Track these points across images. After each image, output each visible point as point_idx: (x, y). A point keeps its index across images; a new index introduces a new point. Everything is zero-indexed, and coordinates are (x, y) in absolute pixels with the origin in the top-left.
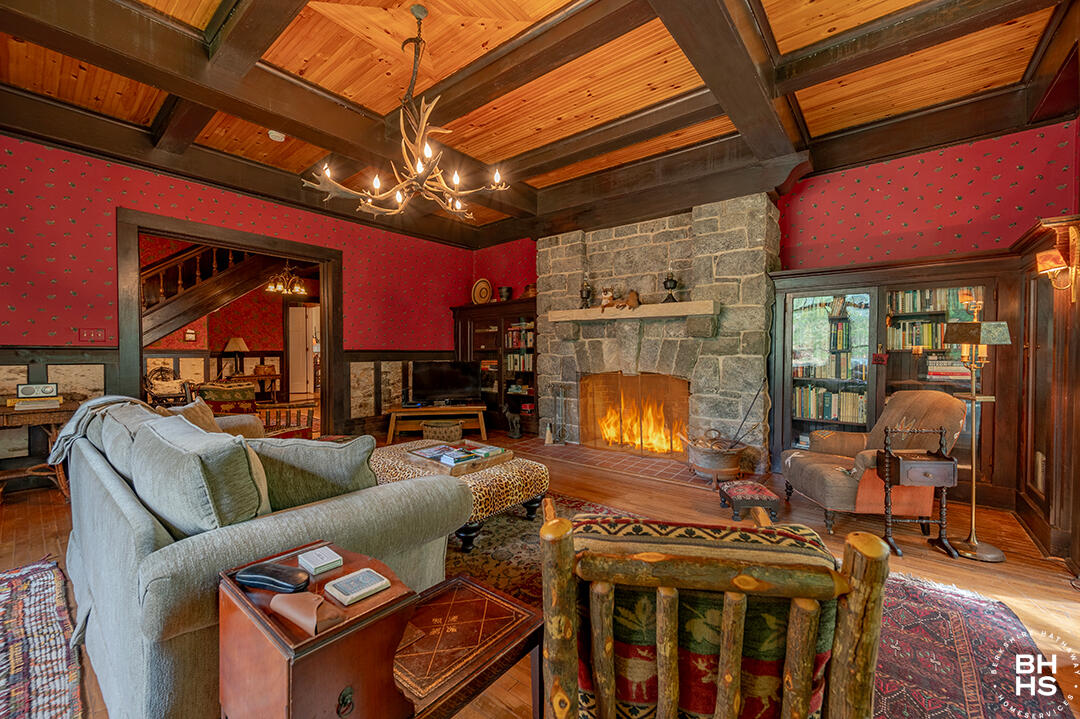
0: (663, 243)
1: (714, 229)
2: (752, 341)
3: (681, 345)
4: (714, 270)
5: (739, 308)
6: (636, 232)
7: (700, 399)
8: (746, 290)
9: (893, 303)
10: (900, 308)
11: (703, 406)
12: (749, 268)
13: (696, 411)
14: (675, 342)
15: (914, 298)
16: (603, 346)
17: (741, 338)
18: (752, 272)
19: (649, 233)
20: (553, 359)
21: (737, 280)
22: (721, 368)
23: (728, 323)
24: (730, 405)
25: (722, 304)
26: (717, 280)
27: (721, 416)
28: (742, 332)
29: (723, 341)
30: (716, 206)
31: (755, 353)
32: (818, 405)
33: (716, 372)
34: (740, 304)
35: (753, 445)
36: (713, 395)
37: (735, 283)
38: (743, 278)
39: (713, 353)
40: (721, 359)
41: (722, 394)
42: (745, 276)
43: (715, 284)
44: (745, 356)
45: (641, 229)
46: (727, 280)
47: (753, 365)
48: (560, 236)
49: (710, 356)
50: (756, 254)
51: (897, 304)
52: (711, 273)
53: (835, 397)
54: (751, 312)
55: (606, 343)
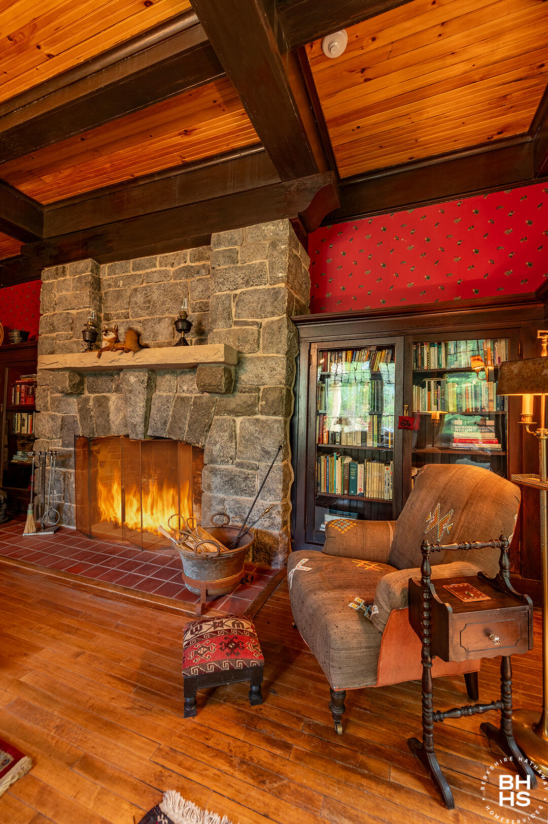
0: (183, 280)
1: (235, 261)
2: (271, 399)
3: (195, 403)
4: (234, 310)
5: (258, 358)
6: (155, 266)
7: (214, 472)
8: (266, 335)
9: (419, 359)
10: (426, 365)
11: (217, 481)
12: (269, 309)
13: (209, 486)
14: (189, 399)
15: (439, 352)
16: (111, 403)
17: (261, 395)
18: (273, 314)
19: (169, 268)
20: (53, 418)
21: (257, 323)
22: (238, 431)
23: (247, 376)
24: (246, 478)
25: (239, 352)
26: (236, 323)
27: (236, 493)
28: (262, 388)
29: (239, 399)
30: (236, 233)
31: (274, 414)
32: (343, 478)
33: (232, 437)
34: (260, 354)
35: (270, 531)
36: (229, 467)
37: (255, 328)
38: (264, 321)
39: (230, 412)
40: (239, 420)
41: (238, 465)
42: (266, 320)
43: (234, 327)
44: (263, 417)
45: (160, 263)
46: (246, 323)
47: (271, 429)
48: (67, 265)
49: (226, 417)
50: (277, 293)
51: (423, 359)
52: (230, 314)
53: (360, 467)
54: (272, 364)
55: (114, 399)
